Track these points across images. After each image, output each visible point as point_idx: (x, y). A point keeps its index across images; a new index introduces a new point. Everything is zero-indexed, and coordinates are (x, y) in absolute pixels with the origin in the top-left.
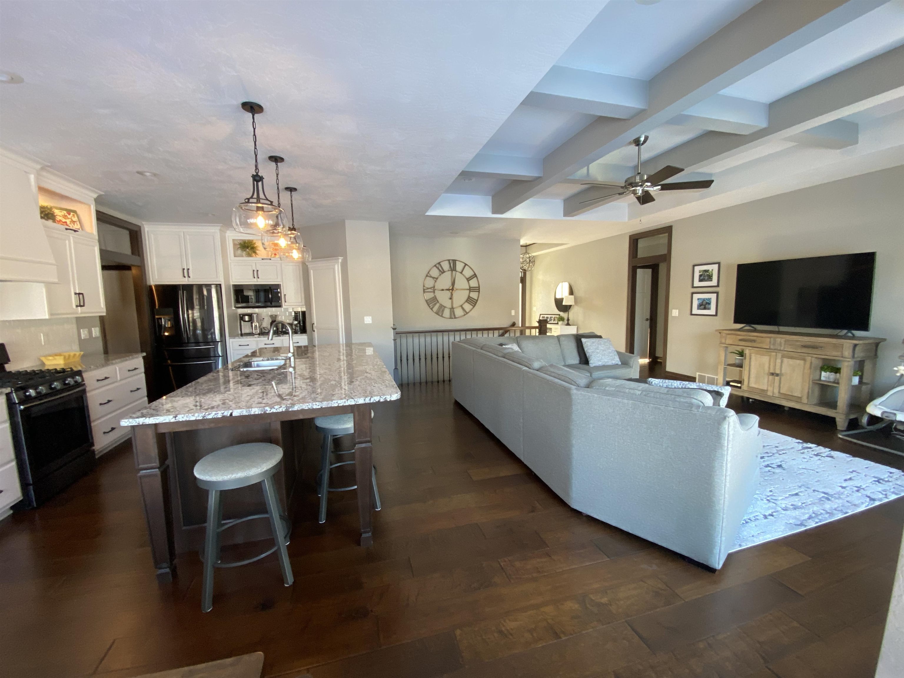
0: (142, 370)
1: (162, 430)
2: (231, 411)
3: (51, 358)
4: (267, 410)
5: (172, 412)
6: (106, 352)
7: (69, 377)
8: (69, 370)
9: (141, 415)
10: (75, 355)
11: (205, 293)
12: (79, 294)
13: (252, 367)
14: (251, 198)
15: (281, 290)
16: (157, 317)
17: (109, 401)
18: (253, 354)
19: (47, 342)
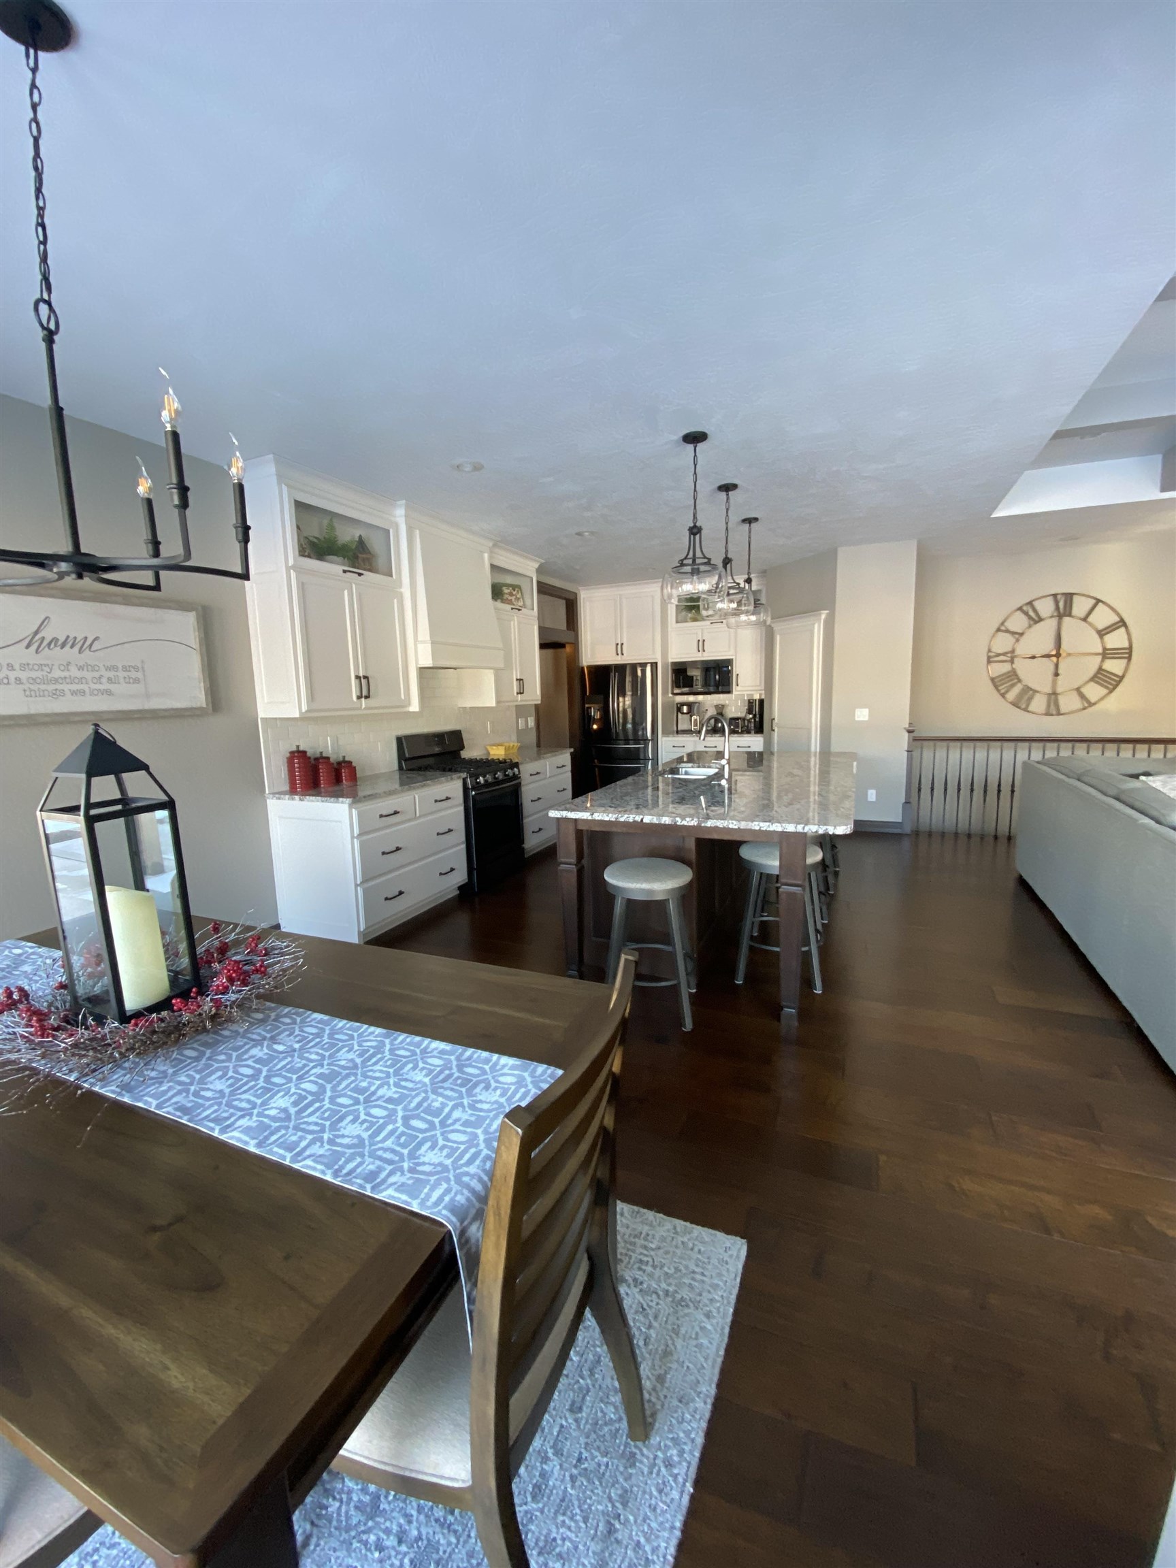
0: (569, 768)
1: (580, 827)
2: (641, 817)
3: (495, 748)
4: (678, 822)
5: (591, 810)
6: (539, 745)
7: (509, 768)
8: (510, 761)
9: (566, 808)
10: (514, 746)
11: (639, 673)
12: (520, 680)
13: (678, 774)
14: (686, 558)
15: (732, 668)
16: (587, 706)
17: (539, 799)
18: (685, 759)
19: (492, 731)
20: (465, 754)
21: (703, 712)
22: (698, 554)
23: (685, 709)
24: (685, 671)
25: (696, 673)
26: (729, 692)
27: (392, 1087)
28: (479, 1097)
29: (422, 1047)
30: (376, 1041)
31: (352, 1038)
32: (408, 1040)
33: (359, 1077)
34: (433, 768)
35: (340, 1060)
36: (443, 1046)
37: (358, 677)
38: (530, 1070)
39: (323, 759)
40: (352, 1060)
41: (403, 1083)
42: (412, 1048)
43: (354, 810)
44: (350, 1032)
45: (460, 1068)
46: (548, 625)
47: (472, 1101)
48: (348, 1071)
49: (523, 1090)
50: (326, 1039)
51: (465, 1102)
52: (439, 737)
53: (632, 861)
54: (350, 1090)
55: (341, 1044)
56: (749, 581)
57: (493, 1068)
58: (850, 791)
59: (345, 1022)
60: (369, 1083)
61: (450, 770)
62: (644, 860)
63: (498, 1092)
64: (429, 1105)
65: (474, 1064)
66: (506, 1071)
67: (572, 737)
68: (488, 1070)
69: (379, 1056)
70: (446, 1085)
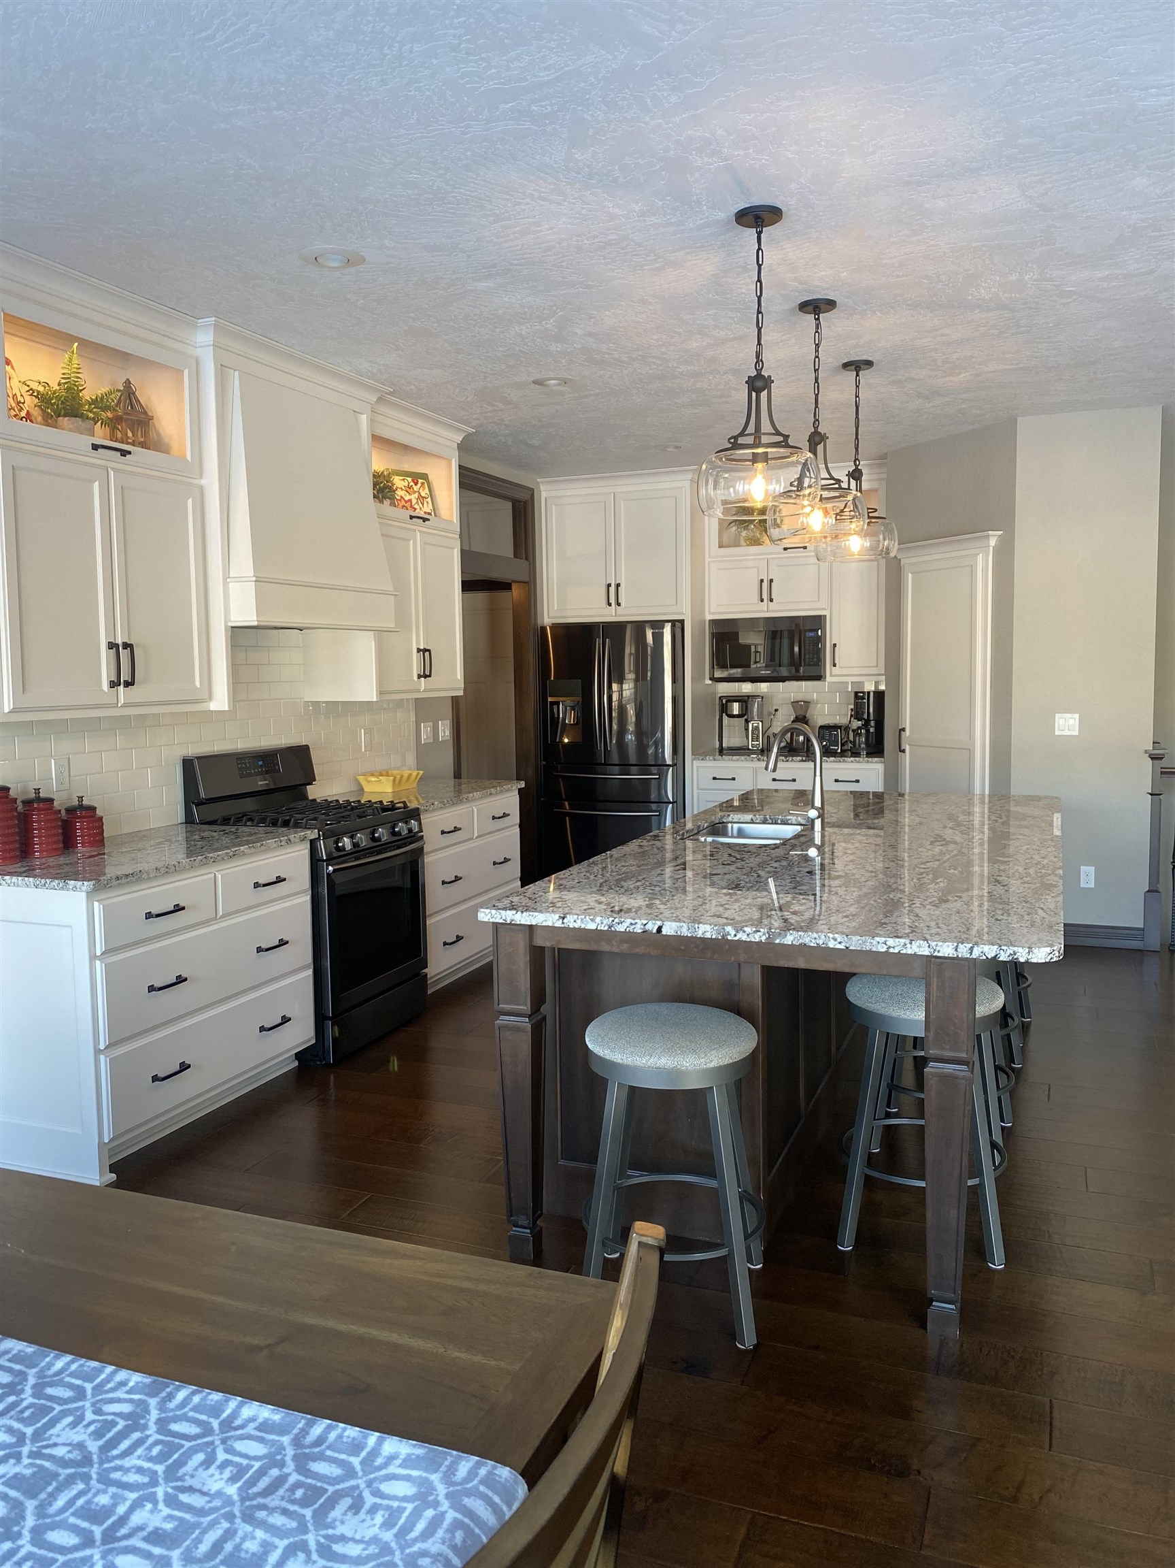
0: (515, 818)
1: (539, 942)
2: (659, 923)
3: (373, 779)
4: (729, 934)
5: (559, 907)
6: (458, 775)
7: (400, 820)
8: (402, 805)
9: (509, 905)
10: (410, 775)
11: (650, 640)
12: (425, 650)
13: (725, 835)
14: (742, 434)
15: (824, 633)
16: (550, 699)
17: (457, 879)
18: (736, 803)
19: (370, 747)
20: (316, 792)
21: (770, 714)
22: (766, 426)
23: (736, 708)
24: (734, 636)
25: (755, 640)
26: (819, 677)
27: (161, 1506)
28: (340, 1530)
29: (225, 1415)
30: (131, 1401)
31: (80, 1394)
32: (196, 1399)
33: (93, 1482)
34: (251, 820)
35: (55, 1445)
36: (266, 1413)
37: (112, 646)
38: (443, 1469)
39: (40, 803)
40: (80, 1446)
41: (184, 1498)
42: (204, 1417)
43: (96, 904)
44: (78, 1382)
45: (301, 1463)
46: (477, 547)
47: (326, 1537)
48: (71, 1471)
49: (430, 1513)
50: (28, 1398)
51: (311, 1539)
52: (267, 759)
53: (640, 1009)
54: (73, 1514)
55: (58, 1408)
56: (856, 475)
57: (367, 1463)
58: (1053, 873)
59: (69, 1358)
60: (114, 1496)
61: (286, 824)
62: (664, 1009)
63: (379, 1519)
64: (238, 1548)
65: (329, 1453)
66: (393, 1469)
67: (521, 757)
68: (358, 1467)
69: (136, 1435)
70: (273, 1501)
